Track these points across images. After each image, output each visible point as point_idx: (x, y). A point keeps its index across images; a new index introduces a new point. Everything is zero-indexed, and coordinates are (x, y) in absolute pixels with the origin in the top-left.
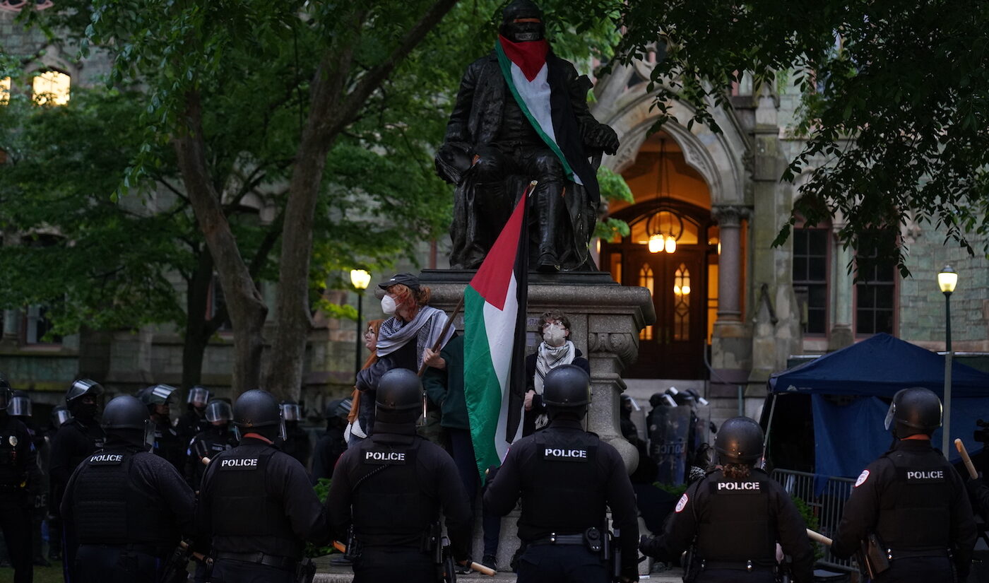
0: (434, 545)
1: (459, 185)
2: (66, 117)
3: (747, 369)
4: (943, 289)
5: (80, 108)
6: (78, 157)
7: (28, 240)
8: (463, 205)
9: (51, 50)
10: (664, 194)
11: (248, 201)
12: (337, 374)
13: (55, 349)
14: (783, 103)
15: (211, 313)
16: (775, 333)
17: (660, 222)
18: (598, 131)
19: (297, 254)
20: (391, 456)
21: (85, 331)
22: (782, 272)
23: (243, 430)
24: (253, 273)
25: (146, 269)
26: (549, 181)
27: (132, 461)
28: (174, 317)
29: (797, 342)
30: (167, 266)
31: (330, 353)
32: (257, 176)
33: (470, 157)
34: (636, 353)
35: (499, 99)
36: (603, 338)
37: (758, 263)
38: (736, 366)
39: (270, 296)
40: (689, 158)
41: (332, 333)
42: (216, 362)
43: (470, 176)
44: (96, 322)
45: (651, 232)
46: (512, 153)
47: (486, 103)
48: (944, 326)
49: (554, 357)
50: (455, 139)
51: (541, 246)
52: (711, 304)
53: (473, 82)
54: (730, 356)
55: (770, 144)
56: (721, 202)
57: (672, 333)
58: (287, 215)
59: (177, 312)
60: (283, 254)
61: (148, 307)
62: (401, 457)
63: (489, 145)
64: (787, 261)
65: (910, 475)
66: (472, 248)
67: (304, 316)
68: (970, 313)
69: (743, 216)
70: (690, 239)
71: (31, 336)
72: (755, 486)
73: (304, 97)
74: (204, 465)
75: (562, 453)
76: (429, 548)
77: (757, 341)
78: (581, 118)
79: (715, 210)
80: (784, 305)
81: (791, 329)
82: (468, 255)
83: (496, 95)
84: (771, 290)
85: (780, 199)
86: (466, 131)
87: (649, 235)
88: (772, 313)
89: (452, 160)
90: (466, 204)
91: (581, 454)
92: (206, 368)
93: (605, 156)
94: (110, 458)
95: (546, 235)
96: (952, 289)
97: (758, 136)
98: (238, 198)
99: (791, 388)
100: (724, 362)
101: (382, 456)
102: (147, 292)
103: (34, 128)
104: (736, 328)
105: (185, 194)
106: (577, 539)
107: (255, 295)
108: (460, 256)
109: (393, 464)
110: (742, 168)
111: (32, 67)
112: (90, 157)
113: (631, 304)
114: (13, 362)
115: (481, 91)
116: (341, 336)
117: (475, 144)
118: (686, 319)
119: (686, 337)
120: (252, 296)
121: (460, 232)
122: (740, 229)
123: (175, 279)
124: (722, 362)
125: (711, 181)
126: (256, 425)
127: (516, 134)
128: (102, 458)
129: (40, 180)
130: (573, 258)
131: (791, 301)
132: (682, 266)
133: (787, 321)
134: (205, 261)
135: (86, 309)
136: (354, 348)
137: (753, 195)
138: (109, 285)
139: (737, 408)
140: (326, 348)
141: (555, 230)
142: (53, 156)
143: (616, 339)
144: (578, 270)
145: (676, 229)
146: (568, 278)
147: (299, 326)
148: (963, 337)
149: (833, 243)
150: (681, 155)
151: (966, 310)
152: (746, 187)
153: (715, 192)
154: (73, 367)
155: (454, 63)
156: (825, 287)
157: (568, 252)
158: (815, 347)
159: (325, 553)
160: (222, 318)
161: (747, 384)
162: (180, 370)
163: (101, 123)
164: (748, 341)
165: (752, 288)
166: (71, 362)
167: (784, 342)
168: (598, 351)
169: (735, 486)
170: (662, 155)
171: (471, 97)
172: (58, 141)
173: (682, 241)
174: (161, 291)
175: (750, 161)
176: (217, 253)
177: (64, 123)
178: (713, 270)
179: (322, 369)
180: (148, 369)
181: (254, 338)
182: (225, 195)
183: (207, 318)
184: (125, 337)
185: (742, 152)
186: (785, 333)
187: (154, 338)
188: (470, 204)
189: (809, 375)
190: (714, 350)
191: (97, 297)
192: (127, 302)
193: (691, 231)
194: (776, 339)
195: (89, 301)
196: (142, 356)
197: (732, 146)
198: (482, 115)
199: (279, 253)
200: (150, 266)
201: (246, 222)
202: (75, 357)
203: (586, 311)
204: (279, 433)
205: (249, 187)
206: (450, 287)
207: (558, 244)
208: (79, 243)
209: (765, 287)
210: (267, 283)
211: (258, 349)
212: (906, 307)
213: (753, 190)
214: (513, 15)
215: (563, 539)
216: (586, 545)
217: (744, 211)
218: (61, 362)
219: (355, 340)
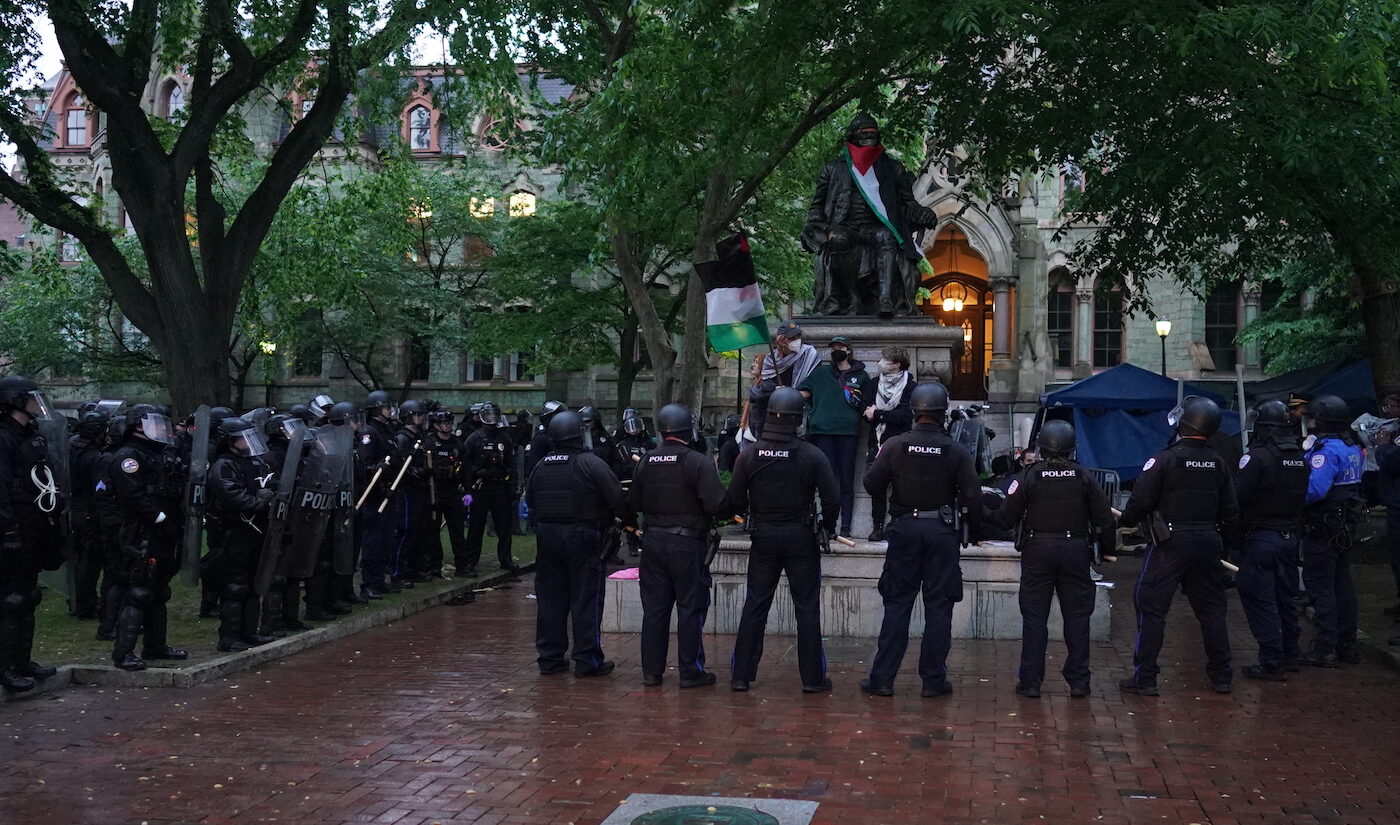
0: (812, 520)
1: (819, 254)
2: (533, 221)
3: (1015, 393)
4: (1160, 334)
5: (545, 214)
6: (542, 249)
7: (510, 309)
8: (821, 268)
9: (522, 177)
10: (954, 270)
11: (660, 280)
12: (724, 399)
13: (530, 385)
14: (1040, 202)
15: (637, 357)
16: (1035, 366)
17: (951, 289)
18: (922, 212)
19: (697, 313)
20: (778, 454)
21: (550, 373)
22: (1040, 323)
23: (665, 435)
24: (667, 327)
25: (591, 327)
26: (886, 250)
27: (576, 460)
28: (612, 360)
29: (1051, 373)
30: (607, 325)
31: (720, 384)
32: (668, 261)
33: (827, 233)
34: (950, 377)
35: (847, 190)
36: (928, 365)
37: (1022, 317)
38: (1008, 391)
39: (677, 343)
40: (972, 243)
41: (720, 371)
42: (641, 392)
43: (827, 247)
44: (558, 365)
45: (944, 297)
46: (858, 230)
47: (838, 193)
48: (1161, 360)
49: (890, 382)
50: (815, 221)
51: (881, 298)
52: (987, 347)
53: (828, 178)
54: (1002, 383)
55: (1031, 231)
56: (995, 274)
57: (959, 368)
58: (689, 286)
59: (613, 357)
60: (687, 314)
61: (594, 354)
62: (786, 454)
63: (841, 224)
64: (1044, 316)
65: (1188, 464)
66: (829, 301)
67: (703, 358)
68: (1178, 351)
69: (1011, 283)
70: (972, 301)
71: (513, 376)
72: (1072, 473)
73: (700, 205)
74: (635, 461)
75: (922, 450)
76: (808, 522)
77: (1022, 373)
78: (909, 203)
79: (991, 280)
80: (1042, 347)
81: (1047, 363)
82: (826, 305)
83: (845, 187)
84: (1032, 336)
85: (1038, 272)
86: (823, 214)
87: (943, 300)
88: (1033, 352)
89: (814, 236)
90: (825, 269)
91: (937, 451)
92: (633, 396)
93: (927, 230)
94: (559, 458)
95: (884, 289)
96: (1166, 333)
97: (1022, 226)
98: (653, 278)
99: (1057, 403)
100: (998, 388)
101: (771, 453)
102: (593, 343)
103: (511, 229)
104: (1007, 364)
105: (618, 275)
106: (934, 514)
107: (668, 343)
108: (820, 307)
109: (780, 460)
110: (1010, 249)
111: (508, 190)
112: (550, 249)
113: (949, 339)
114: (500, 394)
115: (833, 185)
116: (727, 372)
117: (830, 223)
118: (970, 358)
119: (970, 370)
120: (666, 344)
121: (820, 289)
122: (1009, 293)
123: (613, 335)
124: (997, 388)
125: (988, 260)
126: (674, 430)
127: (861, 215)
128: (554, 458)
129: (515, 266)
130: (904, 306)
131: (1047, 343)
132: (967, 321)
133: (1043, 358)
134: (633, 320)
135: (550, 356)
136: (737, 381)
137: (1019, 268)
138: (566, 339)
139: (1008, 420)
140: (717, 381)
141: (891, 286)
142: (525, 249)
143: (939, 366)
144: (909, 314)
145: (963, 295)
146: (901, 321)
147: (699, 365)
148: (1173, 368)
149: (1076, 301)
150: (966, 241)
151: (1175, 349)
152: (1013, 263)
153: (991, 267)
154: (542, 396)
155: (808, 175)
156: (1070, 334)
157: (900, 302)
158: (1064, 376)
159: (723, 525)
160: (645, 360)
161: (1015, 403)
162: (616, 398)
163: (559, 226)
164: (1015, 372)
165: (1018, 335)
166: (540, 393)
167: (1041, 373)
168: (925, 375)
169: (1056, 474)
170: (952, 242)
171: (827, 189)
172: (528, 239)
173: (968, 303)
174: (602, 343)
175: (1016, 244)
176: (641, 313)
177: (532, 225)
178: (988, 323)
179: (714, 396)
180: (593, 397)
181: (668, 373)
182: (645, 275)
183: (634, 361)
184: (578, 375)
185: (1011, 238)
186: (1042, 366)
187: (598, 376)
188: (827, 268)
189: (1070, 394)
190: (990, 380)
191: (558, 347)
192: (579, 351)
193: (973, 296)
194: (1036, 371)
195: (553, 351)
196: (589, 389)
197: (1003, 234)
198: (835, 202)
199: (684, 315)
200: (594, 325)
201: (660, 294)
202: (544, 390)
203: (916, 345)
204: (692, 435)
205: (661, 270)
206: (814, 328)
207: (893, 296)
208: (544, 310)
209: (1028, 334)
210: (676, 336)
211: (671, 381)
212: (1130, 347)
213: (1018, 264)
214: (857, 127)
215: (923, 514)
216: (941, 518)
217: (1012, 280)
218: (534, 393)
219: (737, 375)
